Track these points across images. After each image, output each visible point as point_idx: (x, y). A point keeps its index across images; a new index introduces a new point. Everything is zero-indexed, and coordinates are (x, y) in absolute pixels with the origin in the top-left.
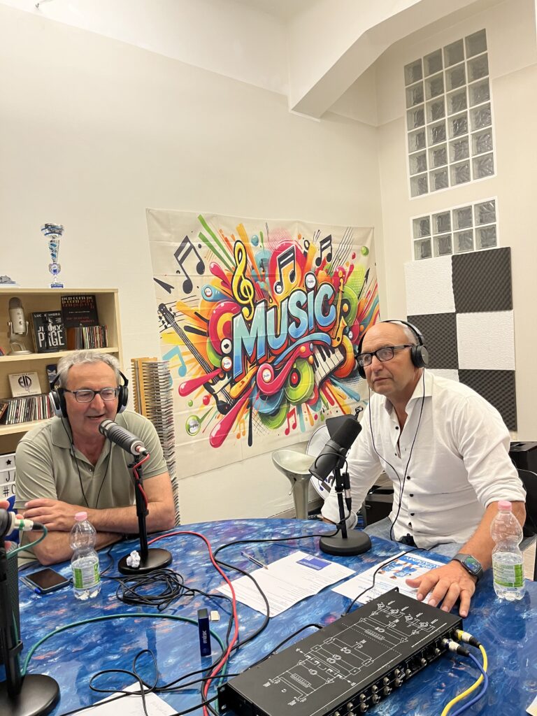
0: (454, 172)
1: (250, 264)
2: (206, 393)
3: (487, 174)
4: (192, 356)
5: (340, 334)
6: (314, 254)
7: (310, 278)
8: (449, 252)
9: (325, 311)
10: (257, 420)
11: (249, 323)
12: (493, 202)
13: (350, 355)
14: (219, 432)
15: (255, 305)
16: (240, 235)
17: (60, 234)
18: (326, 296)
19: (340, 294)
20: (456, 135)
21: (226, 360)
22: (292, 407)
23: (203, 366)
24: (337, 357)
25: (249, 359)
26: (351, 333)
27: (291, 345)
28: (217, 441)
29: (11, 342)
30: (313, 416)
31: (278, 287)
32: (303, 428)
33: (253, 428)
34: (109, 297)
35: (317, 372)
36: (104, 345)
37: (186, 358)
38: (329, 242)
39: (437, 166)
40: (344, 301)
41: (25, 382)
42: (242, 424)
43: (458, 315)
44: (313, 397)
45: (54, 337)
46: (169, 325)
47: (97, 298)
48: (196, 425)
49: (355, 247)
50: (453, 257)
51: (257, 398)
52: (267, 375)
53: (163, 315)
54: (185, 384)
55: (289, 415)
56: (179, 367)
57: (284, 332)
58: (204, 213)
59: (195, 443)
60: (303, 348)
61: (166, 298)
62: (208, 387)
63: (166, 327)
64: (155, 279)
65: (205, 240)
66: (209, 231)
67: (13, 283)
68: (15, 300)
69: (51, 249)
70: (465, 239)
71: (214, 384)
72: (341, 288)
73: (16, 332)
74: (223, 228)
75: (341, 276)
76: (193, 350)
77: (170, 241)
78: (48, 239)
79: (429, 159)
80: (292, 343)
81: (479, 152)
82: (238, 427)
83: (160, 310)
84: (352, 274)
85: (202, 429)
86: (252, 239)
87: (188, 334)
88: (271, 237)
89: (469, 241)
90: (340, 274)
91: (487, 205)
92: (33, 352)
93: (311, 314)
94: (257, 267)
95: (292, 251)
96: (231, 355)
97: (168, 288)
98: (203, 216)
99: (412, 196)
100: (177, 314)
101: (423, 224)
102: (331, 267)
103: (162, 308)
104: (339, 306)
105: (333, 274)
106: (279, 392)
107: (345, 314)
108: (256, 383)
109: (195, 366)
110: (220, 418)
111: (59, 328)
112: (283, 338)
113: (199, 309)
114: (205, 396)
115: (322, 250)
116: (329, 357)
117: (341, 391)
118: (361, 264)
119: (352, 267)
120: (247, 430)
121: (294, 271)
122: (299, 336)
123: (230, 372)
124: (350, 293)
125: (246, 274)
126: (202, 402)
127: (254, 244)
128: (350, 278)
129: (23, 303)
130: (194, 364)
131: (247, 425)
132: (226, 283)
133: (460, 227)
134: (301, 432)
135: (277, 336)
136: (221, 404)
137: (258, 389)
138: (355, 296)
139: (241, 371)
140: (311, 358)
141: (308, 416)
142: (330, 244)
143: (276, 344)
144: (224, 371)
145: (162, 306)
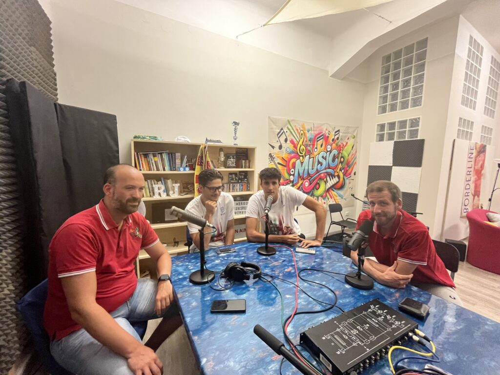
0: (401, 104)
1: (305, 140)
3: (418, 106)
5: (338, 171)
6: (332, 137)
7: (329, 147)
8: (393, 139)
9: (333, 161)
11: (302, 163)
12: (419, 118)
13: (341, 179)
15: (305, 156)
16: (302, 128)
17: (238, 125)
18: (335, 154)
19: (341, 154)
20: (404, 87)
21: (292, 177)
24: (336, 180)
25: (300, 177)
26: (343, 171)
29: (219, 163)
31: (316, 149)
34: (253, 150)
35: (327, 185)
36: (249, 168)
39: (392, 101)
40: (342, 157)
43: (393, 167)
44: (324, 195)
45: (233, 163)
47: (248, 150)
49: (349, 135)
50: (395, 142)
52: (307, 184)
53: (270, 158)
57: (315, 168)
58: (290, 118)
60: (322, 175)
61: (272, 151)
63: (271, 162)
64: (269, 144)
65: (289, 129)
66: (291, 126)
67: (222, 143)
68: (221, 149)
69: (235, 131)
70: (402, 134)
72: (341, 152)
74: (297, 125)
75: (342, 147)
77: (276, 129)
78: (234, 127)
79: (389, 98)
80: (318, 172)
81: (415, 96)
83: (269, 156)
84: (347, 146)
86: (307, 130)
87: (278, 165)
88: (315, 129)
89: (404, 135)
90: (342, 145)
91: (415, 119)
92: (225, 168)
93: (327, 161)
94: (308, 141)
95: (323, 135)
96: (293, 175)
97: (273, 147)
98: (289, 120)
99: (379, 114)
100: (275, 158)
101: (382, 127)
102: (338, 143)
104: (339, 159)
105: (339, 145)
106: (311, 191)
107: (341, 162)
108: (302, 187)
111: (234, 160)
112: (315, 170)
113: (284, 156)
115: (335, 135)
116: (333, 179)
117: (336, 194)
118: (351, 142)
119: (347, 143)
121: (322, 143)
122: (321, 170)
123: (293, 182)
124: (345, 154)
125: (303, 143)
127: (308, 132)
128: (346, 148)
132: (295, 147)
133: (400, 128)
135: (313, 169)
138: (347, 155)
139: (297, 182)
140: (325, 179)
142: (339, 133)
143: (312, 172)
144: (290, 181)
145: (270, 154)
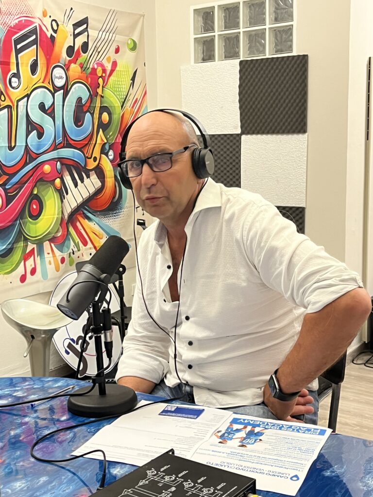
5: (97, 153)
6: (64, 40)
7: (58, 72)
8: (236, 55)
9: (78, 120)
13: (110, 181)
18: (80, 99)
19: (99, 98)
22: (31, 246)
24: (92, 184)
26: (111, 153)
27: (31, 162)
30: (59, 259)
31: (14, 80)
32: (45, 275)
35: (65, 201)
38: (85, 26)
40: (104, 109)
43: (243, 137)
44: (59, 234)
49: (119, 38)
50: (241, 63)
55: (26, 257)
60: (47, 168)
70: (256, 39)
72: (99, 91)
75: (99, 75)
80: (32, 159)
84: (114, 73)
89: (261, 44)
90: (99, 72)
93: (59, 122)
95: (34, 31)
101: (206, 16)
102: (87, 61)
104: (96, 115)
105: (90, 70)
106: (13, 226)
107: (104, 127)
112: (19, 152)
115: (75, 36)
116: (82, 181)
117: (96, 228)
118: (126, 62)
119: (115, 64)
121: (36, 61)
122: (41, 151)
124: (111, 99)
128: (112, 78)
133: (251, 24)
134: (42, 279)
135: (11, 148)
138: (118, 104)
140: (58, 181)
141: (52, 260)
142: (86, 30)
143: (9, 158)
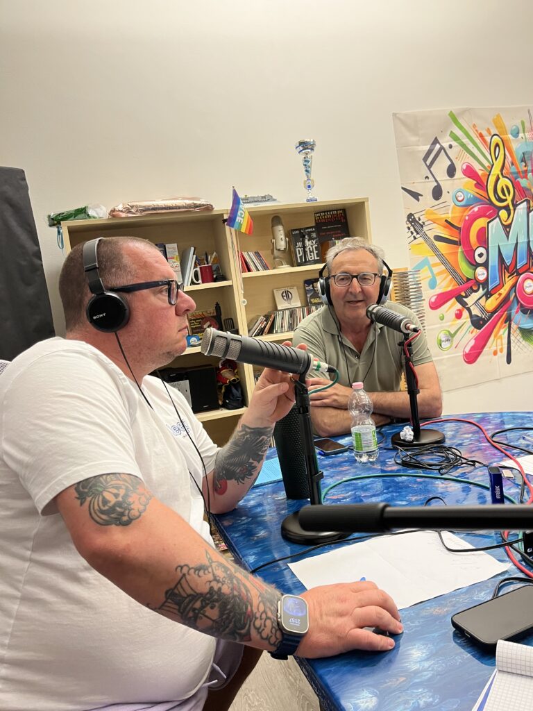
1: (509, 159)
2: (459, 306)
4: (443, 267)
10: (516, 337)
11: (507, 228)
14: (472, 348)
15: (515, 206)
16: (497, 127)
17: (312, 149)
21: (480, 270)
23: (454, 278)
25: (507, 268)
28: (471, 357)
33: (512, 345)
34: (359, 207)
37: (436, 270)
41: (287, 296)
42: (499, 341)
45: (310, 252)
46: (418, 236)
47: (347, 210)
48: (448, 340)
51: (517, 312)
52: (529, 286)
53: (412, 225)
54: (435, 297)
56: (429, 278)
58: (454, 108)
59: (449, 358)
61: (414, 207)
62: (460, 299)
63: (415, 238)
64: (403, 188)
65: (456, 138)
66: (461, 128)
67: (274, 200)
68: (276, 218)
69: (305, 165)
71: (466, 297)
73: (278, 248)
74: (477, 122)
76: (444, 261)
77: (418, 145)
78: (302, 156)
82: (495, 342)
83: (408, 220)
85: (454, 345)
86: (512, 131)
87: (438, 244)
92: (293, 266)
94: (518, 161)
96: (486, 265)
97: (416, 196)
98: (453, 111)
100: (426, 224)
103: (411, 219)
108: (516, 295)
109: (446, 278)
110: (474, 334)
111: (314, 242)
113: (449, 216)
114: (458, 310)
120: (505, 346)
123: (485, 284)
125: (504, 171)
126: (454, 316)
127: (514, 136)
129: (283, 221)
130: (445, 275)
131: (505, 341)
132: (481, 184)
136: (475, 319)
137: (518, 302)
139: (497, 282)
144: (478, 283)
145: (410, 216)
